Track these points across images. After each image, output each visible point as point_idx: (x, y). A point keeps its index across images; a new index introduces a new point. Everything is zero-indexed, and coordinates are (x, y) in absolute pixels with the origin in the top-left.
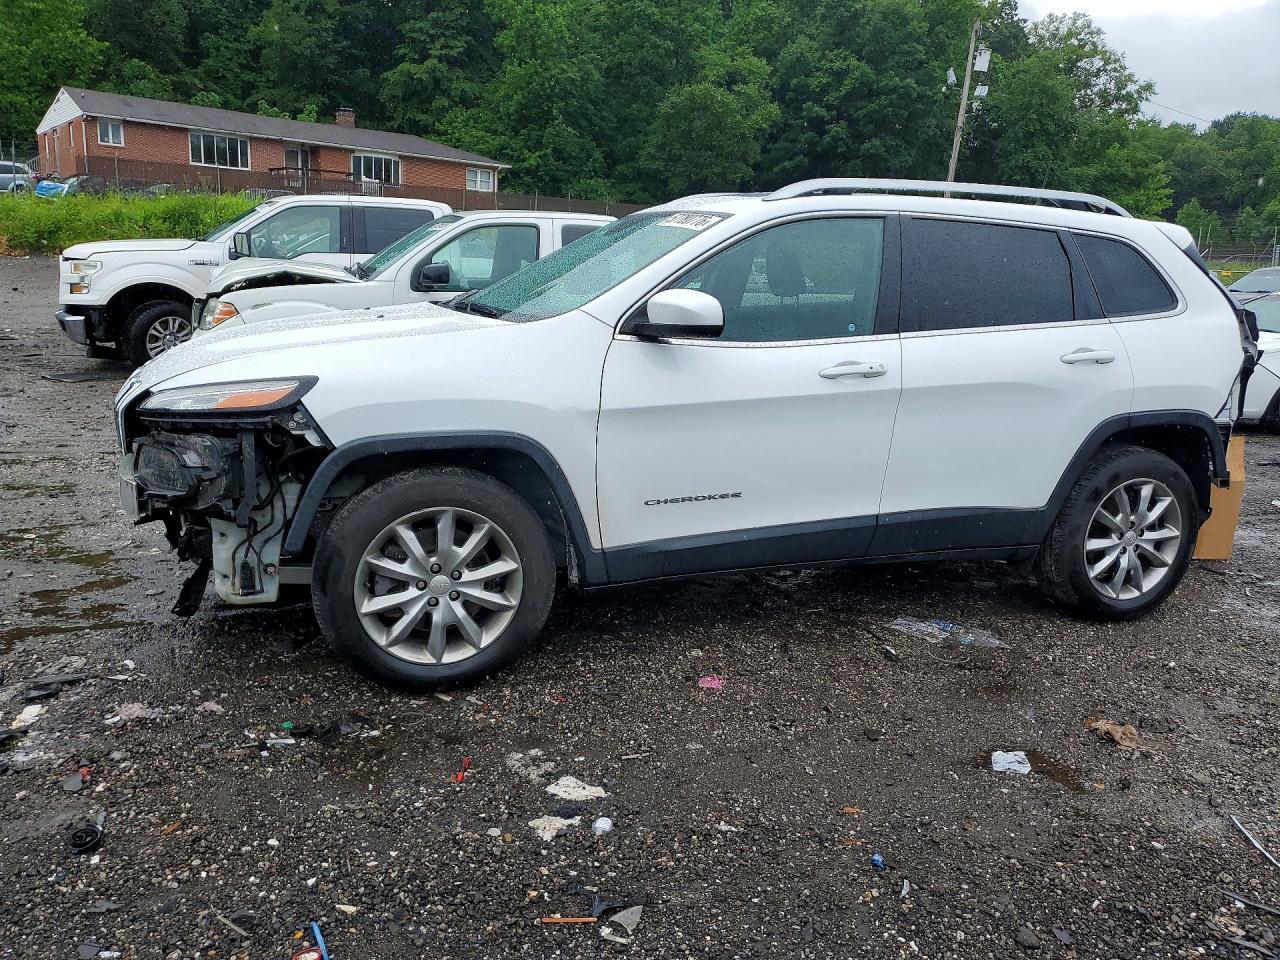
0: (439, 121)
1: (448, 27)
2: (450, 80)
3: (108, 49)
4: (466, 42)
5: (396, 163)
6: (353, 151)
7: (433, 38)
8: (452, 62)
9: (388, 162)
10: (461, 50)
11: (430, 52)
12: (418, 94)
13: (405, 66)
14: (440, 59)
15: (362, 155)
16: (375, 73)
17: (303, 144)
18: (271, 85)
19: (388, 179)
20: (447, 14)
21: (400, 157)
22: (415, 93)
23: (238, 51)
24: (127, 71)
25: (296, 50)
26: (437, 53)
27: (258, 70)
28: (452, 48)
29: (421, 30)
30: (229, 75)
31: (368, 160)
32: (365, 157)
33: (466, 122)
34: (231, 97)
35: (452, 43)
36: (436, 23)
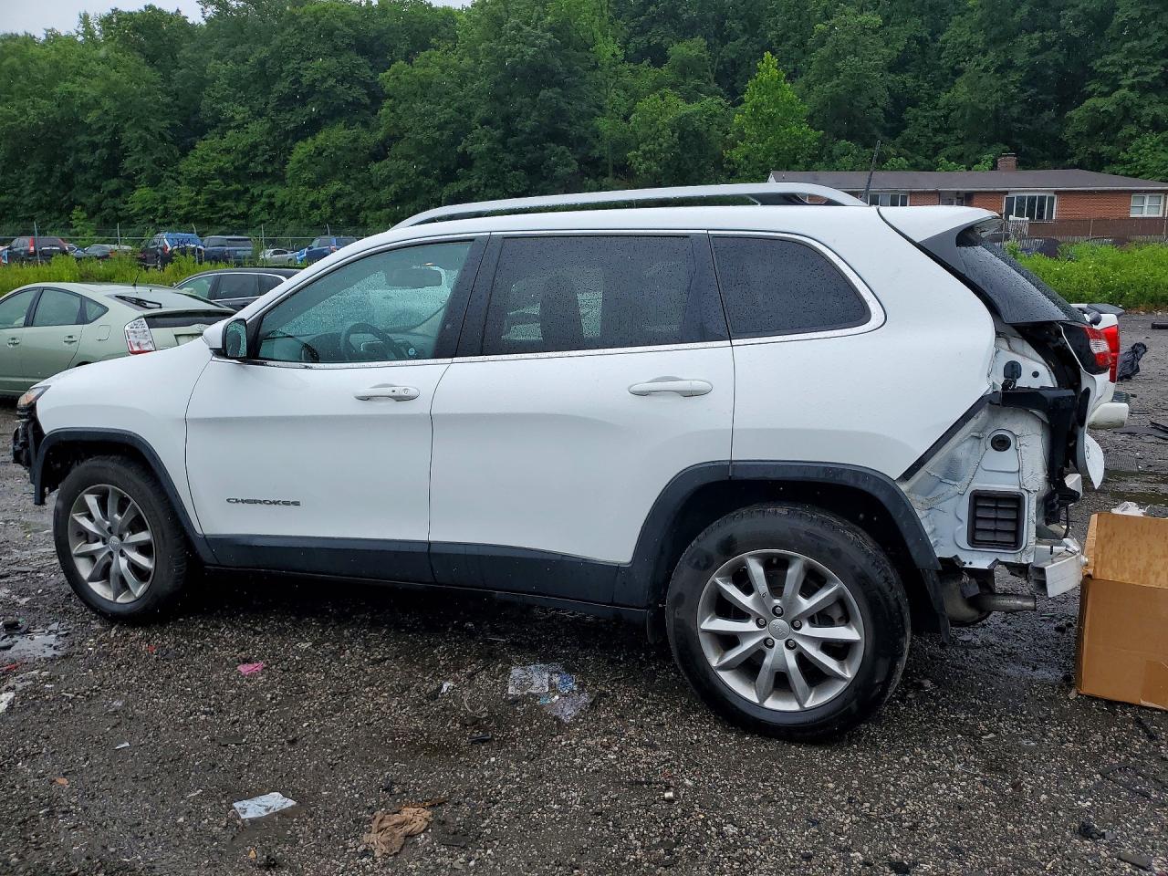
0: (1125, 150)
1: (1143, 55)
2: (1142, 107)
3: (824, 135)
4: (1162, 66)
5: (1051, 199)
6: (1007, 193)
7: (1126, 68)
8: (1145, 89)
9: (1042, 199)
10: (1156, 74)
11: (1120, 83)
12: (1104, 127)
13: (1089, 103)
14: (1132, 88)
15: (1015, 195)
16: (1061, 112)
17: (958, 193)
18: (959, 142)
19: (1040, 216)
20: (1144, 42)
21: (1056, 192)
22: (1103, 127)
23: (935, 118)
24: (836, 151)
25: (982, 107)
26: (1129, 82)
27: (948, 131)
28: (1146, 74)
29: (1113, 63)
30: (923, 140)
31: (1021, 200)
32: (1017, 197)
33: (1154, 148)
34: (920, 158)
35: (1146, 69)
36: (1131, 52)
